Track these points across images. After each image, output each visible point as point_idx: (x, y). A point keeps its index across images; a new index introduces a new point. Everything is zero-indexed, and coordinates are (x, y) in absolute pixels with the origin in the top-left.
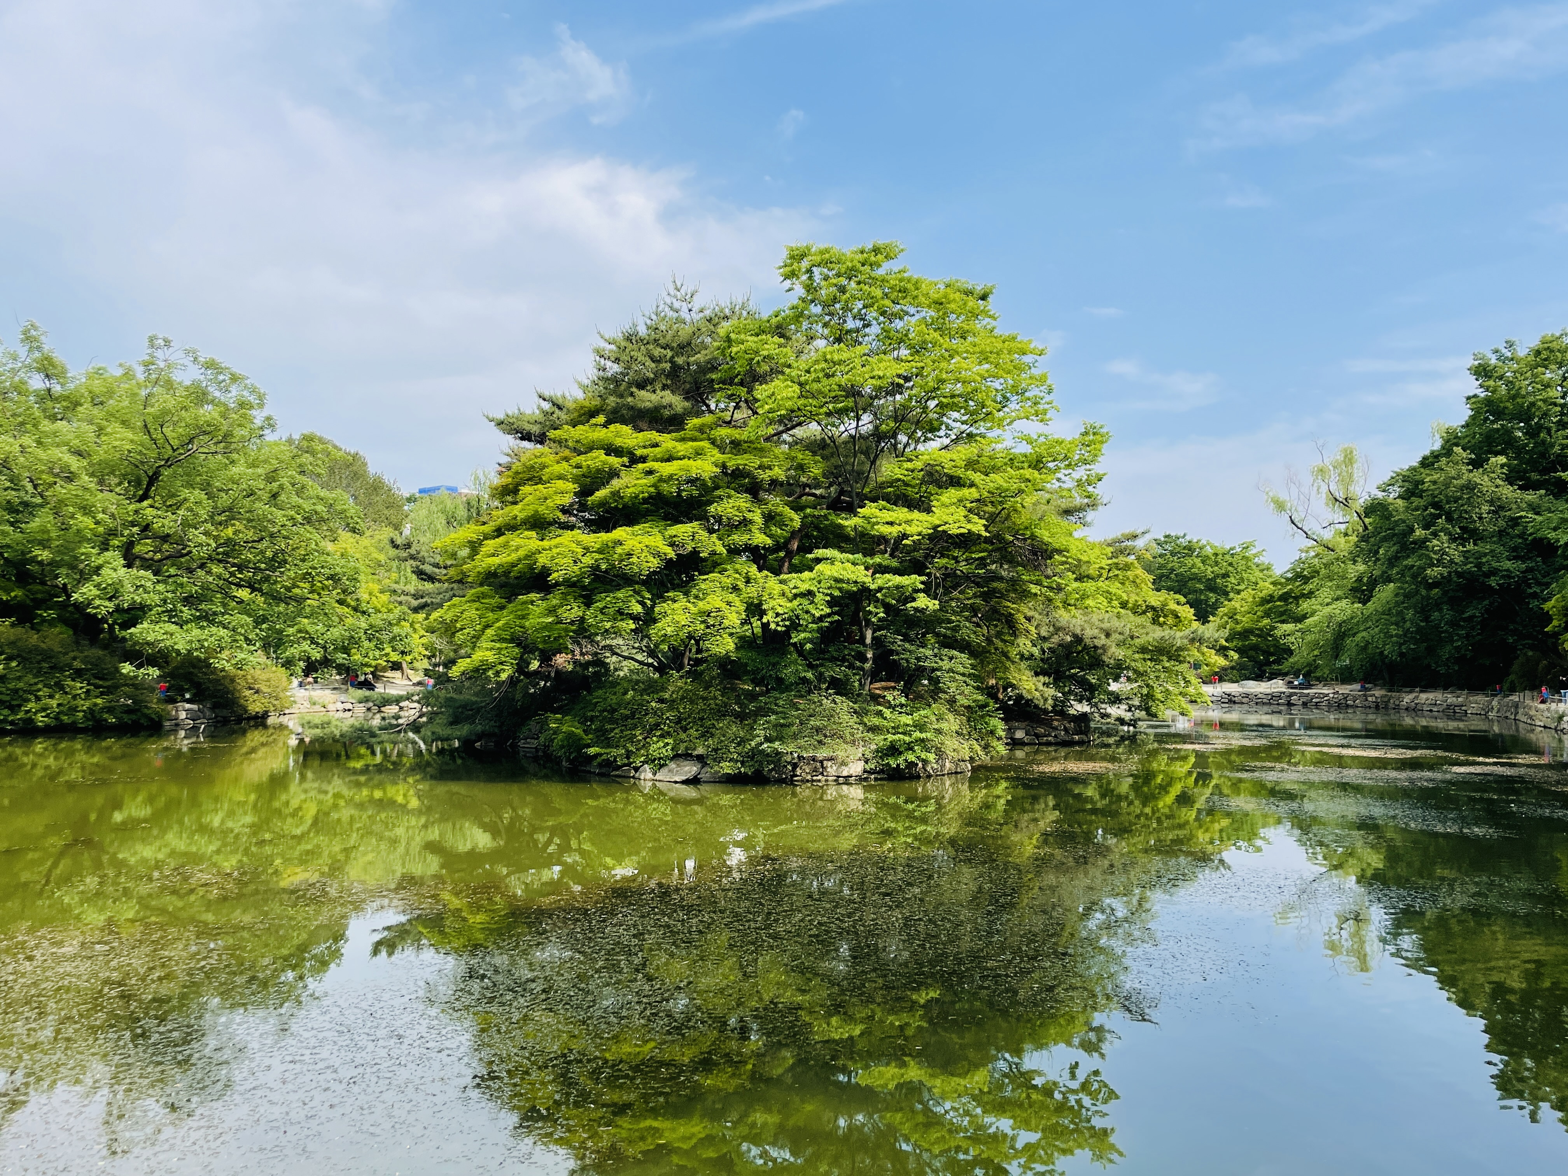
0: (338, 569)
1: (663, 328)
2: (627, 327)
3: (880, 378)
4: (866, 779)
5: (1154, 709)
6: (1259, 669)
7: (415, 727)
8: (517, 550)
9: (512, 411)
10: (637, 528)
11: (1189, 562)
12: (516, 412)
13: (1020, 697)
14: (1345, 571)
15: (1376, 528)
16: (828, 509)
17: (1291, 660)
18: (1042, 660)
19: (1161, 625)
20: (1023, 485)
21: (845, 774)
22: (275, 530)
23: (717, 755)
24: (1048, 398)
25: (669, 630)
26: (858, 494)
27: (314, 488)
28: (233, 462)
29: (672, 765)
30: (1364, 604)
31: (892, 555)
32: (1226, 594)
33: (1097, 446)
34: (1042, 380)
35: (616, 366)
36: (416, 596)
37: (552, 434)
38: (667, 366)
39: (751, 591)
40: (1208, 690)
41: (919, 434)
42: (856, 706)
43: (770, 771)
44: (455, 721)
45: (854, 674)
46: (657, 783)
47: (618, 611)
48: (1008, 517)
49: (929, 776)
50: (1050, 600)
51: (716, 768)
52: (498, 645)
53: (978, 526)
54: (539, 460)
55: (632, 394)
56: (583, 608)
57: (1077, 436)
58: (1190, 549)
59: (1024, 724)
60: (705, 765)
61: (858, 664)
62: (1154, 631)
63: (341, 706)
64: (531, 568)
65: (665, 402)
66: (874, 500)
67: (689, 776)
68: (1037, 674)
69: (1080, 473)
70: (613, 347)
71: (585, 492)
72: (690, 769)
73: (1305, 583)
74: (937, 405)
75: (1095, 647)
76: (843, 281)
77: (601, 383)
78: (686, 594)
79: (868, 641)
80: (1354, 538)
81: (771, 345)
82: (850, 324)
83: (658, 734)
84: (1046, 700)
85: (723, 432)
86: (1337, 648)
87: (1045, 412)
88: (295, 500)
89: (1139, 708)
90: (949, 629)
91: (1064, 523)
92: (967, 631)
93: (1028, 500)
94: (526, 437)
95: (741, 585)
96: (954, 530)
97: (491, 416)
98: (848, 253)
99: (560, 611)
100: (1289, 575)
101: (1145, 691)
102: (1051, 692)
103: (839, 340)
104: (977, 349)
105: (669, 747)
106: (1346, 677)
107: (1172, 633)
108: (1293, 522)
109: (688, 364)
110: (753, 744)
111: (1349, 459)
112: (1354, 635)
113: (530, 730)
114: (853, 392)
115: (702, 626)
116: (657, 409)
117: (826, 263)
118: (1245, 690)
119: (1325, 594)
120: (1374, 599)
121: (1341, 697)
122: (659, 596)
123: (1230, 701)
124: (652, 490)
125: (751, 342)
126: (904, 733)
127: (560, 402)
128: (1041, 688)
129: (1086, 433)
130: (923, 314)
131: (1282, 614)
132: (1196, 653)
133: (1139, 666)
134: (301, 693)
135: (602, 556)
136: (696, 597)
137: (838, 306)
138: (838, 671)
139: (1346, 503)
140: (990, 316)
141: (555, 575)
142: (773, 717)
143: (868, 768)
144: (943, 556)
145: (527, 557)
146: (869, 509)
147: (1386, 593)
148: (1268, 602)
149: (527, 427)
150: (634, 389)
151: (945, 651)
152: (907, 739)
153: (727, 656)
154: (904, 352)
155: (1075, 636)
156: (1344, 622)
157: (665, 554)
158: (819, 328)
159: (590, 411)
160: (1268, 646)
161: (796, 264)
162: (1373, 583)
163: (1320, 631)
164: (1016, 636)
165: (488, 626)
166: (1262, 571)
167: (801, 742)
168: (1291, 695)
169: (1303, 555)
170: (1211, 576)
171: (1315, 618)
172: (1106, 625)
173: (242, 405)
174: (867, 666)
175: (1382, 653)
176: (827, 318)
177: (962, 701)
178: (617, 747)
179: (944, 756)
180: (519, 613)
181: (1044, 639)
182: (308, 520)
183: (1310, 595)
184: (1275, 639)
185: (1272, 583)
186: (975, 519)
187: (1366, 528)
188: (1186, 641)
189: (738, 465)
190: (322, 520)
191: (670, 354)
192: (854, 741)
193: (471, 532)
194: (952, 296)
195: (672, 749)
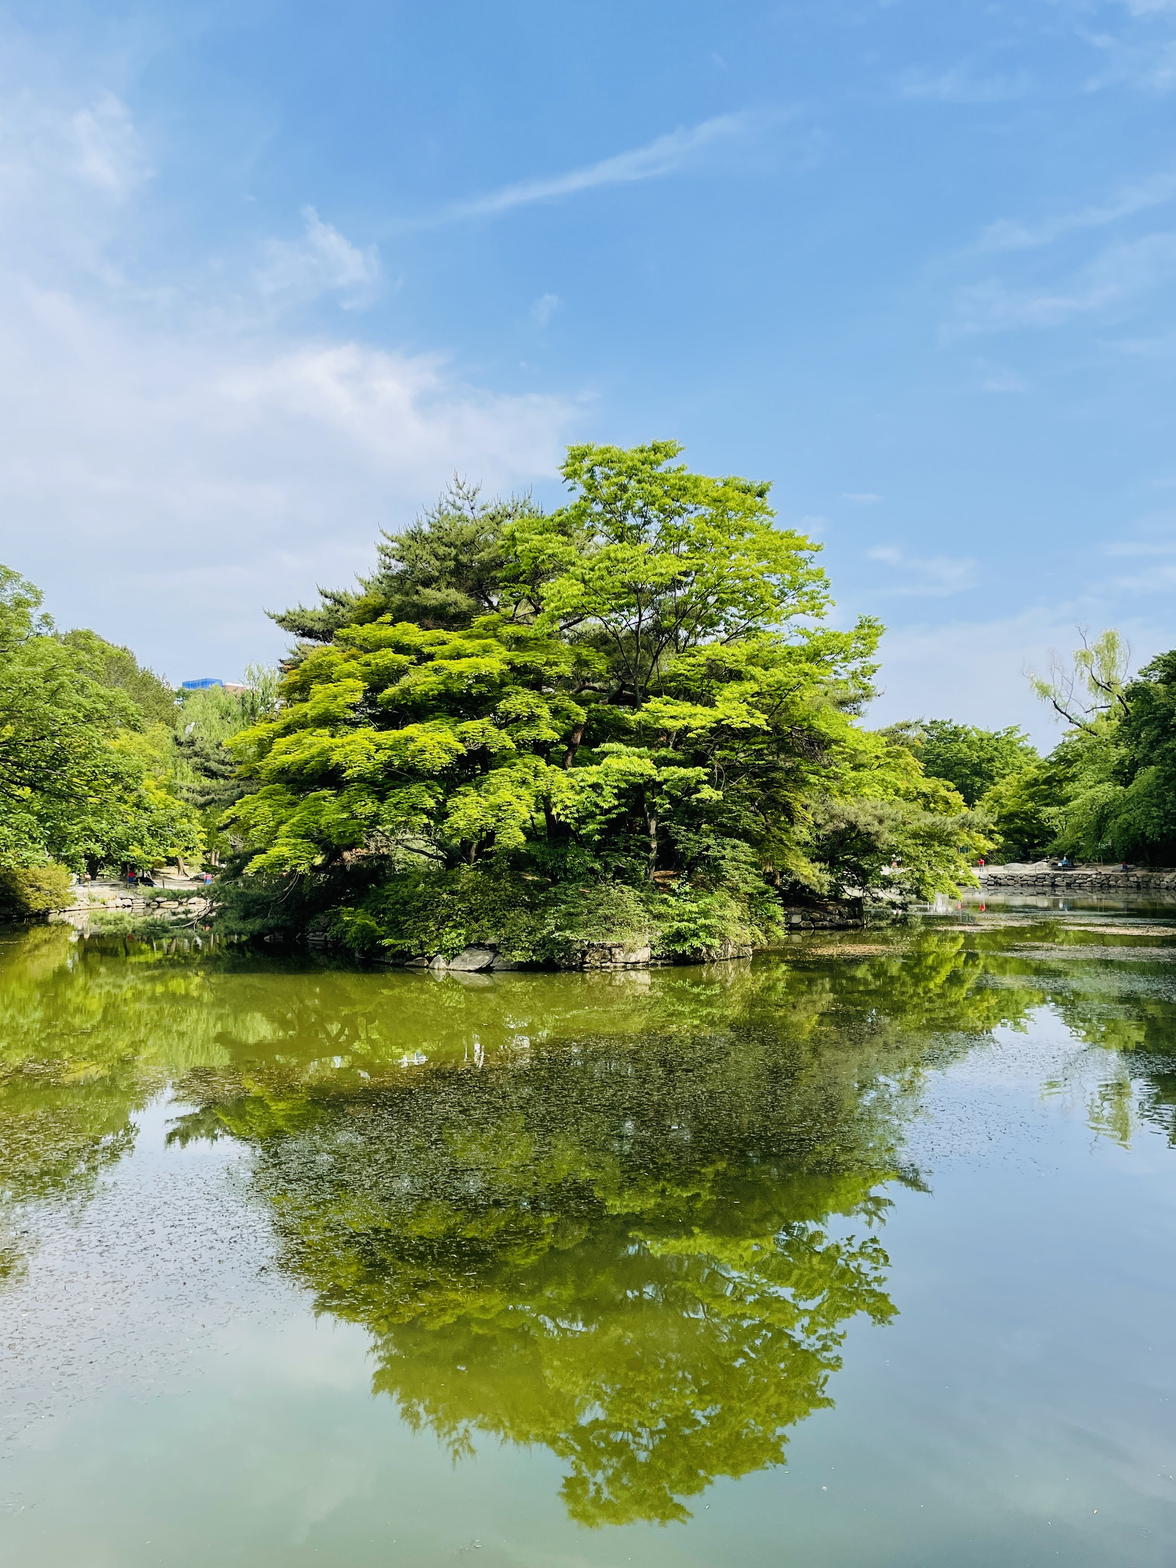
0: (121, 768)
1: (447, 526)
2: (411, 527)
3: (662, 575)
4: (654, 965)
5: (924, 893)
6: (1024, 852)
7: (205, 921)
8: (310, 746)
9: (294, 608)
10: (427, 725)
11: (955, 747)
12: (298, 609)
13: (797, 882)
14: (1108, 754)
15: (1137, 712)
16: (610, 702)
17: (1055, 842)
18: (817, 847)
19: (932, 811)
20: (801, 679)
21: (633, 960)
22: (56, 728)
23: (510, 944)
24: (824, 593)
25: (462, 824)
26: (641, 688)
27: (95, 687)
28: (10, 661)
29: (465, 955)
30: (1126, 786)
31: (675, 748)
32: (991, 778)
33: (873, 639)
34: (819, 575)
35: (400, 564)
36: (202, 793)
37: (341, 632)
38: (452, 564)
39: (541, 784)
40: (976, 872)
41: (699, 628)
42: (642, 895)
43: (561, 958)
44: (246, 916)
45: (640, 864)
46: (451, 973)
47: (411, 806)
48: (786, 709)
49: (713, 961)
50: (827, 790)
51: (509, 957)
52: (293, 841)
53: (760, 720)
54: (327, 659)
55: (417, 592)
56: (376, 803)
57: (852, 630)
58: (956, 734)
59: (799, 910)
60: (497, 954)
61: (643, 854)
62: (926, 817)
63: (120, 903)
64: (325, 764)
65: (450, 599)
66: (658, 694)
67: (483, 964)
68: (813, 861)
69: (855, 665)
70: (396, 545)
71: (376, 688)
72: (483, 958)
73: (1069, 767)
74: (717, 601)
75: (869, 834)
76: (623, 479)
77: (385, 581)
78: (477, 787)
79: (653, 831)
80: (1116, 722)
81: (555, 544)
82: (631, 521)
83: (451, 924)
84: (822, 885)
85: (509, 630)
86: (1100, 830)
87: (821, 606)
88: (77, 698)
89: (910, 891)
90: (730, 818)
91: (841, 714)
92: (749, 820)
93: (807, 694)
94: (308, 633)
95: (530, 778)
96: (737, 724)
97: (272, 613)
98: (629, 453)
99: (354, 807)
100: (1053, 759)
101: (917, 875)
102: (827, 877)
103: (621, 538)
104: (757, 546)
105: (462, 938)
106: (1108, 858)
107: (943, 818)
108: (1056, 707)
109: (472, 561)
110: (545, 932)
111: (1111, 644)
112: (1116, 817)
113: (319, 923)
114: (635, 590)
115: (494, 820)
116: (444, 606)
117: (608, 462)
118: (1011, 872)
119: (1088, 777)
120: (1134, 782)
121: (1103, 877)
122: (450, 791)
123: (996, 883)
124: (441, 687)
125: (536, 540)
126: (688, 921)
127: (344, 599)
128: (818, 874)
129: (862, 627)
130: (702, 511)
131: (1047, 797)
132: (966, 838)
133: (911, 851)
134: (80, 891)
135: (394, 753)
136: (487, 791)
137: (619, 504)
138: (623, 862)
139: (1108, 687)
140: (768, 513)
141: (349, 772)
142: (563, 907)
143: (655, 954)
144: (721, 748)
145: (320, 754)
146: (654, 704)
147: (1146, 776)
148: (1033, 786)
149: (310, 624)
150: (420, 588)
151: (727, 840)
152: (692, 926)
153: (516, 849)
154: (684, 548)
155: (849, 823)
156: (1107, 804)
157: (457, 750)
158: (599, 526)
159: (374, 608)
160: (1032, 829)
161: (577, 464)
162: (1135, 765)
163: (1084, 814)
164: (792, 824)
165: (281, 823)
166: (1026, 755)
167: (591, 930)
168: (1056, 876)
169: (1067, 739)
170: (976, 761)
171: (1079, 801)
172: (879, 812)
173: (18, 604)
174: (652, 855)
175: (1143, 834)
176: (609, 516)
177: (744, 888)
178: (411, 938)
179: (727, 941)
180: (313, 809)
181: (818, 826)
182: (88, 718)
183: (1073, 778)
184: (1039, 821)
185: (1036, 767)
186: (758, 713)
187: (1128, 712)
188: (956, 826)
189: (526, 662)
190: (102, 717)
191: (454, 552)
192: (640, 929)
193: (261, 730)
194: (730, 495)
195: (465, 939)
